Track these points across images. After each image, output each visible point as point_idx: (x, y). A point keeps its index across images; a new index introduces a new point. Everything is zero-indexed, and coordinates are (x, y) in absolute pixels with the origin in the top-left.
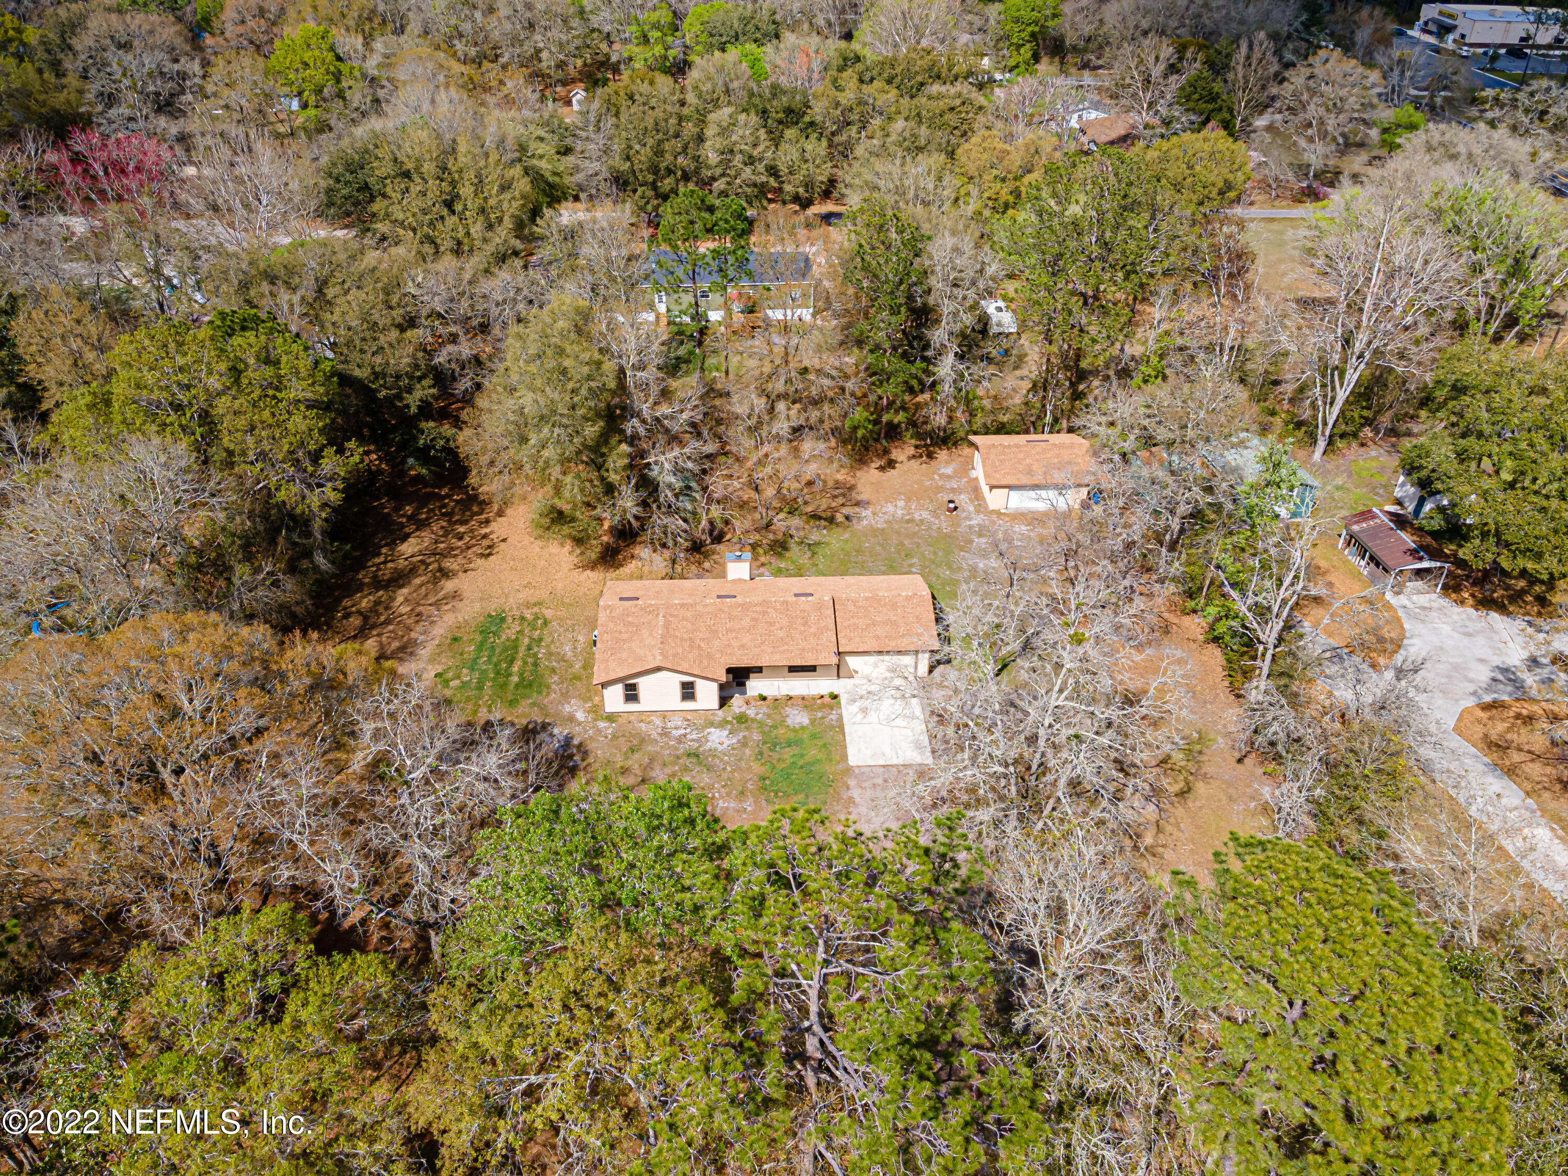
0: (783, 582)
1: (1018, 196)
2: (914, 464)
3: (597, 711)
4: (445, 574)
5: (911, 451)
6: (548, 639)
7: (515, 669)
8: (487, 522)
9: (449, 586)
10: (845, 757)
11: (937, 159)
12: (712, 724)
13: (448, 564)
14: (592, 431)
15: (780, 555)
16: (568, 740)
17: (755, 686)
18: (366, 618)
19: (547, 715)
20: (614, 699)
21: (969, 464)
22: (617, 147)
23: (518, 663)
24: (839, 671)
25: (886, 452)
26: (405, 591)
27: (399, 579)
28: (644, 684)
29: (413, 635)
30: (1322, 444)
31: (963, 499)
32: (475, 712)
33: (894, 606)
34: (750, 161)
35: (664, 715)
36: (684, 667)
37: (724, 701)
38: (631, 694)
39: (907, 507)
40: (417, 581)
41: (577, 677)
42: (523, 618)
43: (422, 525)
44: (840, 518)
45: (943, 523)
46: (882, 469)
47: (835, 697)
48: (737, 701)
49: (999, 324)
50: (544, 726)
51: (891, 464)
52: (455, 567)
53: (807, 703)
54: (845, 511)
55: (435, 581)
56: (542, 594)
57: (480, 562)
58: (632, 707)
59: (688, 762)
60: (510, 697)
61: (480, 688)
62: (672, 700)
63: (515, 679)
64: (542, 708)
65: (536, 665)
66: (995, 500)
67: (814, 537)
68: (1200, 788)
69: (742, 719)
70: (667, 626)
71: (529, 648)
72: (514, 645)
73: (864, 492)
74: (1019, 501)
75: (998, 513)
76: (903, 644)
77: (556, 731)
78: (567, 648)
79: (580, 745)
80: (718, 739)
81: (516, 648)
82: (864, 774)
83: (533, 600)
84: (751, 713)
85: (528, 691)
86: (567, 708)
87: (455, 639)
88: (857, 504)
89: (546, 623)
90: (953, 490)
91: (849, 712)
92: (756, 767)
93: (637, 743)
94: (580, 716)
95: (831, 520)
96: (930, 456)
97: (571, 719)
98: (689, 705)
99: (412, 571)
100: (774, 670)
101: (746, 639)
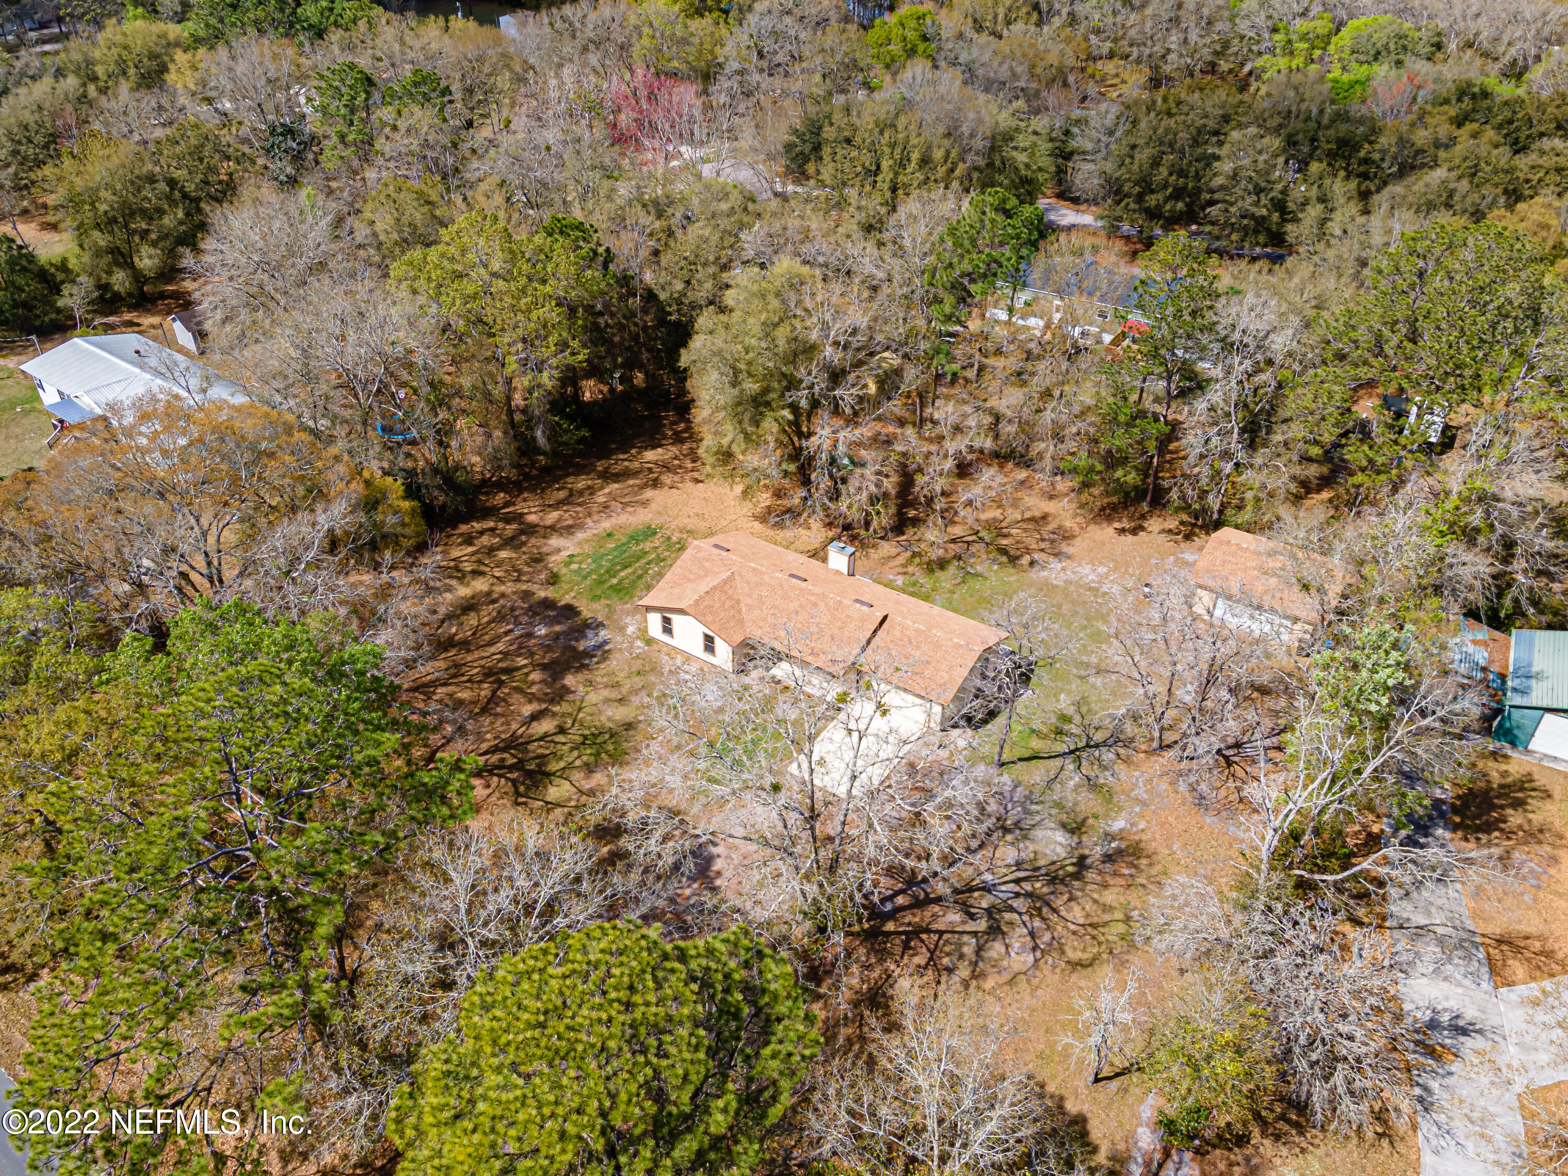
2: (1162, 538)
3: (645, 631)
4: (656, 484)
5: (1172, 525)
6: (668, 562)
9: (649, 494)
12: (717, 683)
13: (665, 477)
16: (603, 643)
18: (571, 495)
19: (608, 618)
20: (654, 622)
23: (629, 571)
25: (1145, 516)
26: (616, 486)
28: (677, 622)
29: (588, 520)
32: (565, 593)
35: (687, 656)
36: (706, 619)
38: (667, 626)
39: (1105, 575)
40: (631, 482)
44: (1025, 560)
45: (1126, 604)
46: (1122, 531)
50: (599, 626)
51: (1137, 530)
52: (668, 482)
54: (1038, 556)
55: (643, 487)
56: (701, 526)
57: (689, 484)
60: (599, 593)
61: (585, 578)
63: (615, 581)
67: (981, 568)
69: (744, 689)
71: (649, 562)
72: (641, 556)
73: (1077, 545)
79: (609, 651)
80: (709, 696)
83: (690, 527)
86: (629, 619)
87: (609, 535)
88: (1057, 554)
89: (680, 548)
93: (647, 669)
94: (631, 629)
95: (1015, 559)
96: (1188, 537)
97: (622, 629)
98: (708, 657)
99: (635, 474)
101: (782, 620)
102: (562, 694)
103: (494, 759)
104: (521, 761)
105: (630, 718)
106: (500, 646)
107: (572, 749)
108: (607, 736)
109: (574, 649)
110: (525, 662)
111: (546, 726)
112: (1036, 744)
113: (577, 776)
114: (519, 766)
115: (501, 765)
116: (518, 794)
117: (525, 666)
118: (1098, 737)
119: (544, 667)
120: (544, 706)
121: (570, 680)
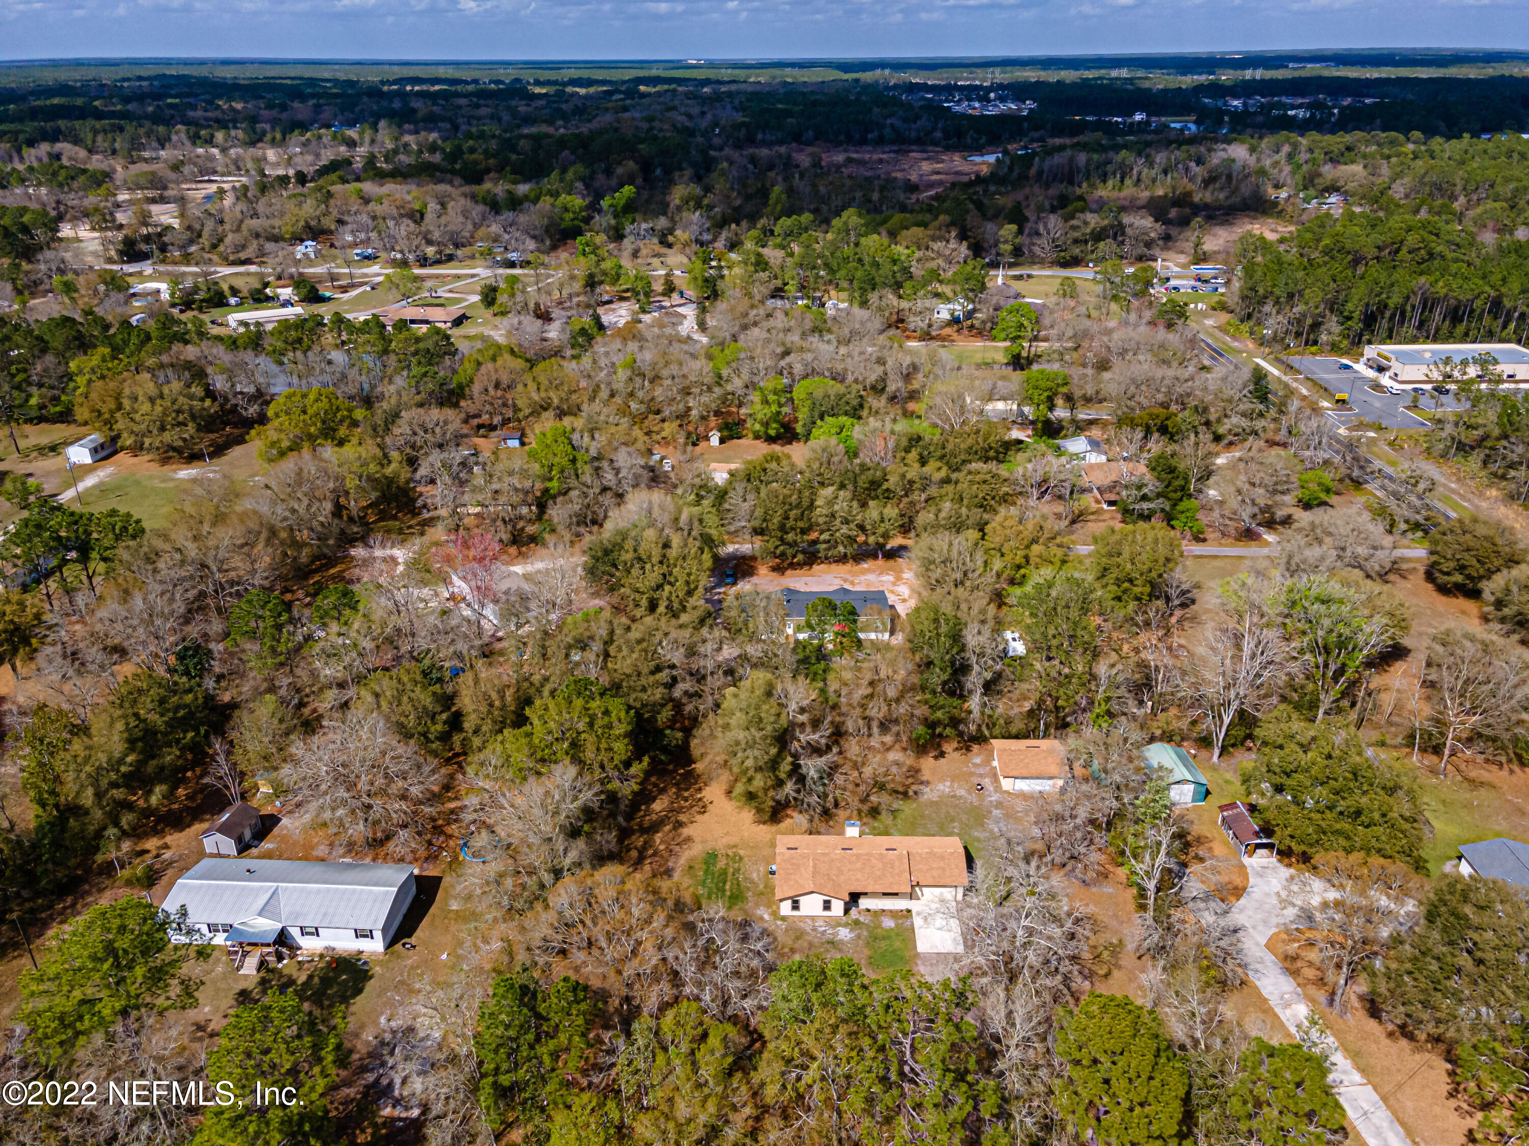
0: (879, 839)
1: (1028, 562)
2: (957, 755)
3: (776, 914)
4: (679, 825)
5: (955, 745)
6: (743, 869)
7: (727, 887)
8: (700, 790)
9: (686, 831)
10: (915, 947)
11: (973, 535)
12: (840, 925)
13: (682, 818)
14: (773, 751)
15: (874, 818)
17: (864, 903)
18: (640, 852)
19: (747, 916)
20: (785, 908)
21: (991, 757)
22: (759, 512)
23: (729, 884)
24: (912, 896)
25: (939, 745)
26: (660, 835)
27: (655, 827)
28: (803, 900)
29: (669, 864)
30: (1217, 752)
31: (986, 782)
33: (942, 858)
34: (846, 522)
35: (813, 918)
36: (826, 891)
37: (847, 911)
38: (796, 906)
39: (952, 786)
40: (666, 829)
41: (762, 894)
42: (727, 855)
43: (662, 791)
44: (911, 793)
45: (973, 798)
46: (936, 758)
47: (909, 911)
48: (854, 912)
49: (1014, 650)
51: (942, 754)
52: (685, 820)
53: (894, 914)
54: (914, 787)
56: (734, 840)
57: (699, 818)
58: (796, 913)
59: (828, 946)
62: (818, 911)
63: (728, 893)
64: (746, 911)
65: (738, 885)
66: (1007, 784)
67: (895, 806)
68: (1116, 973)
69: (857, 922)
70: (815, 866)
71: (734, 875)
72: (724, 873)
73: (926, 775)
74: (1022, 785)
75: (1008, 792)
76: (948, 882)
77: (756, 925)
78: (755, 875)
80: (844, 934)
81: (726, 874)
82: (927, 958)
83: (731, 843)
84: (862, 919)
85: (736, 900)
86: (759, 912)
87: (691, 867)
88: (922, 783)
89: (741, 858)
90: (981, 776)
91: (918, 922)
92: (866, 952)
93: (800, 934)
94: (766, 917)
95: (905, 794)
96: (968, 749)
97: (762, 918)
98: (827, 913)
99: (662, 822)
100: (875, 895)
101: (859, 875)
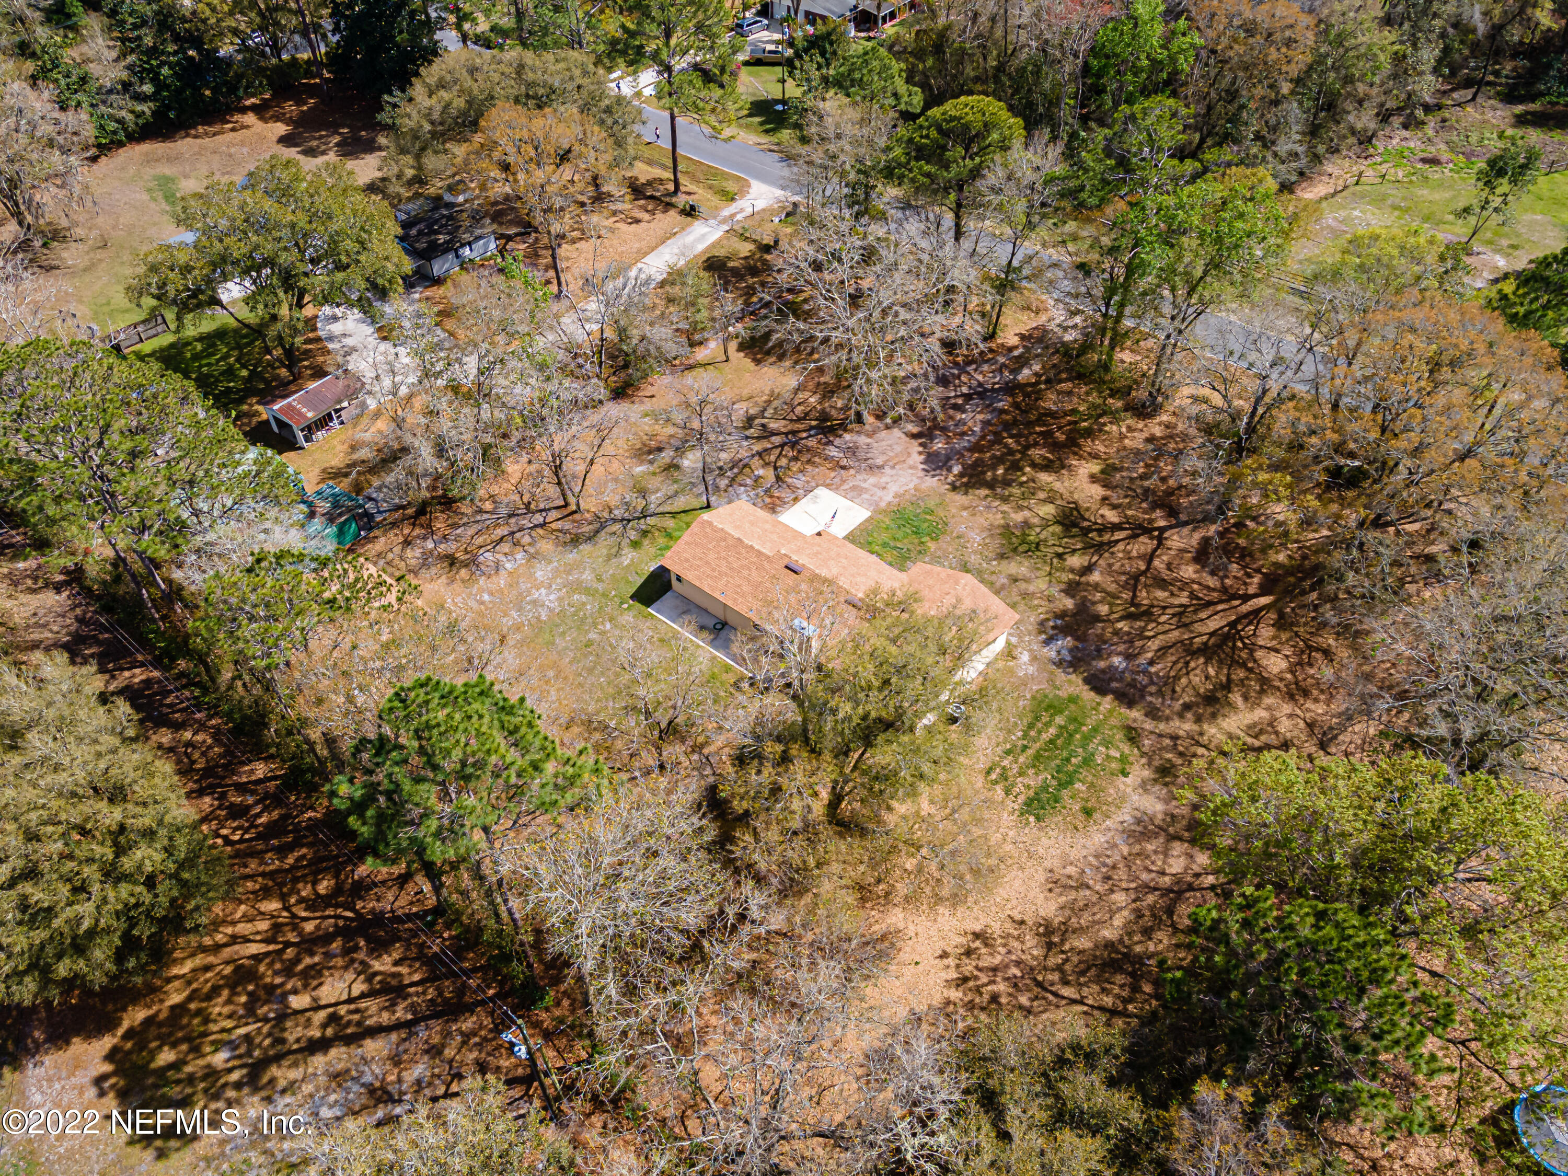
4: (1047, 935)
6: (999, 750)
9: (1048, 909)
10: (869, 520)
16: (1047, 642)
19: (1052, 673)
23: (1045, 736)
27: (1107, 961)
29: (1126, 849)
32: (1110, 712)
40: (1086, 943)
42: (1007, 792)
50: (1059, 664)
55: (1066, 928)
60: (1072, 707)
61: (1095, 732)
63: (1059, 720)
64: (1051, 681)
65: (1031, 726)
71: (1025, 748)
72: (1037, 761)
77: (1053, 654)
79: (1040, 632)
81: (1037, 757)
85: (1056, 703)
86: (1031, 670)
87: (1090, 813)
89: (989, 771)
94: (1025, 657)
97: (1034, 659)
102: (1071, 589)
103: (1106, 537)
104: (1086, 535)
105: (1004, 563)
106: (1154, 645)
107: (1046, 541)
108: (1021, 549)
109: (1077, 639)
110: (1119, 625)
111: (1076, 561)
112: (670, 523)
113: (1036, 521)
114: (1086, 532)
115: (1100, 532)
116: (1077, 509)
117: (1119, 620)
118: (617, 527)
119: (1097, 618)
120: (1083, 579)
121: (1069, 603)
